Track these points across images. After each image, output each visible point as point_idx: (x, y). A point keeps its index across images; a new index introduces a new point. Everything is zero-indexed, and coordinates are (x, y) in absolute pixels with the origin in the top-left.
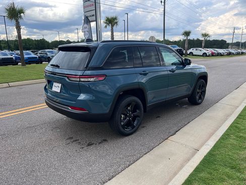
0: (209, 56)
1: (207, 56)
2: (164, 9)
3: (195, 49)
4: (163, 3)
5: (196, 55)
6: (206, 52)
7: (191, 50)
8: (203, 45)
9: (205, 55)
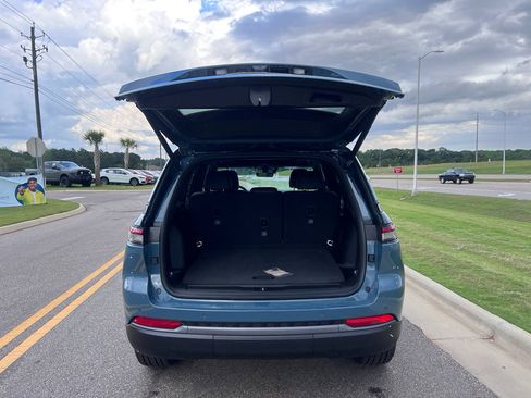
0: (143, 184)
1: (139, 184)
2: (35, 77)
3: (111, 171)
4: (30, 64)
5: (113, 183)
6: (135, 176)
7: (103, 173)
8: (126, 161)
9: (134, 182)
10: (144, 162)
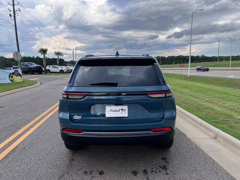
0: (66, 73)
1: (64, 73)
2: (15, 23)
3: (51, 67)
4: (13, 18)
5: (52, 72)
6: (62, 69)
7: (48, 68)
8: (58, 62)
9: (62, 72)
10: (66, 62)
